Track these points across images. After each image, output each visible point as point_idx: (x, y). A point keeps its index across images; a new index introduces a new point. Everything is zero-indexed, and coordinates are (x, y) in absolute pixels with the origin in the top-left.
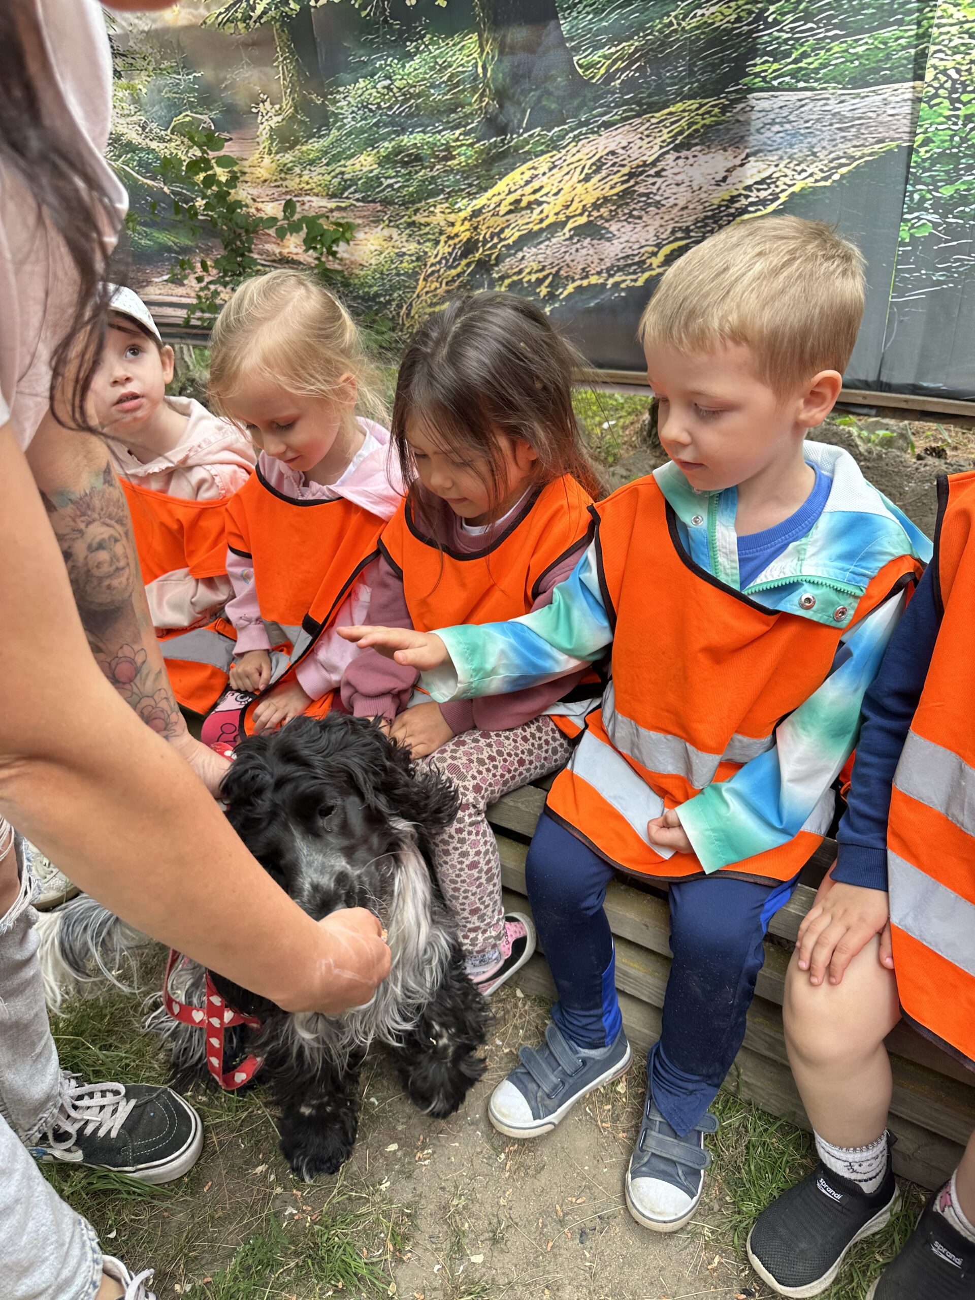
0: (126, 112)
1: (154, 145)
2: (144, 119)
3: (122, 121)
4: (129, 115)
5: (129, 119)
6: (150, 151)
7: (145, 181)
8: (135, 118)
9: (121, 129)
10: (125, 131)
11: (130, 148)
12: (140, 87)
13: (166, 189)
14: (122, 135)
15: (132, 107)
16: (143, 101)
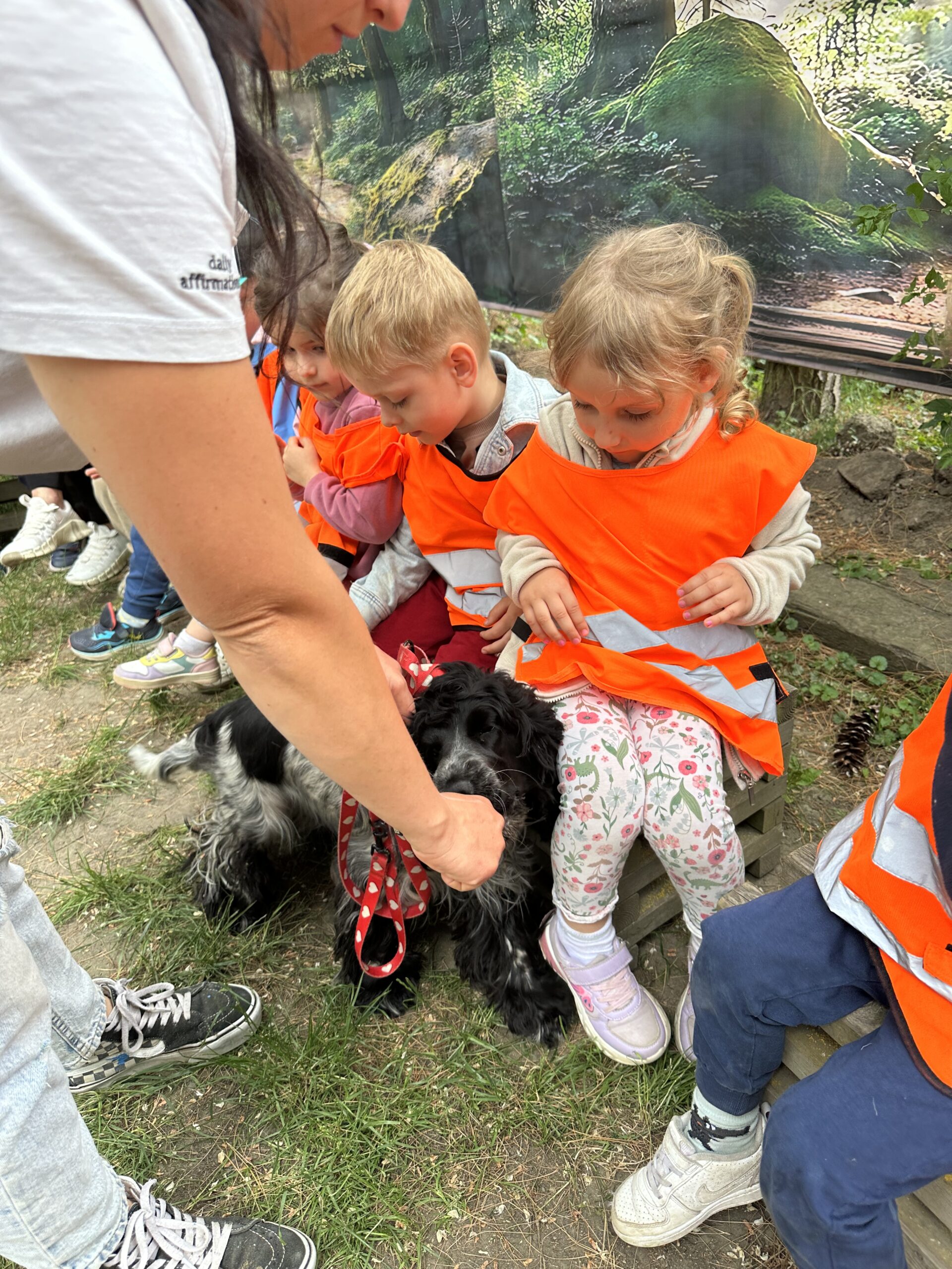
0: (896, 55)
1: (918, 104)
2: (921, 64)
3: (883, 69)
4: (896, 60)
5: (893, 67)
6: (911, 112)
7: (883, 156)
8: (905, 65)
9: (873, 82)
10: (882, 83)
11: (880, 108)
12: (938, 15)
13: (913, 170)
14: (871, 91)
15: (909, 48)
16: (933, 36)
